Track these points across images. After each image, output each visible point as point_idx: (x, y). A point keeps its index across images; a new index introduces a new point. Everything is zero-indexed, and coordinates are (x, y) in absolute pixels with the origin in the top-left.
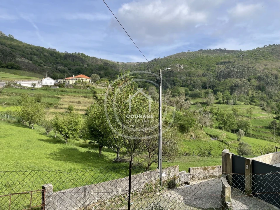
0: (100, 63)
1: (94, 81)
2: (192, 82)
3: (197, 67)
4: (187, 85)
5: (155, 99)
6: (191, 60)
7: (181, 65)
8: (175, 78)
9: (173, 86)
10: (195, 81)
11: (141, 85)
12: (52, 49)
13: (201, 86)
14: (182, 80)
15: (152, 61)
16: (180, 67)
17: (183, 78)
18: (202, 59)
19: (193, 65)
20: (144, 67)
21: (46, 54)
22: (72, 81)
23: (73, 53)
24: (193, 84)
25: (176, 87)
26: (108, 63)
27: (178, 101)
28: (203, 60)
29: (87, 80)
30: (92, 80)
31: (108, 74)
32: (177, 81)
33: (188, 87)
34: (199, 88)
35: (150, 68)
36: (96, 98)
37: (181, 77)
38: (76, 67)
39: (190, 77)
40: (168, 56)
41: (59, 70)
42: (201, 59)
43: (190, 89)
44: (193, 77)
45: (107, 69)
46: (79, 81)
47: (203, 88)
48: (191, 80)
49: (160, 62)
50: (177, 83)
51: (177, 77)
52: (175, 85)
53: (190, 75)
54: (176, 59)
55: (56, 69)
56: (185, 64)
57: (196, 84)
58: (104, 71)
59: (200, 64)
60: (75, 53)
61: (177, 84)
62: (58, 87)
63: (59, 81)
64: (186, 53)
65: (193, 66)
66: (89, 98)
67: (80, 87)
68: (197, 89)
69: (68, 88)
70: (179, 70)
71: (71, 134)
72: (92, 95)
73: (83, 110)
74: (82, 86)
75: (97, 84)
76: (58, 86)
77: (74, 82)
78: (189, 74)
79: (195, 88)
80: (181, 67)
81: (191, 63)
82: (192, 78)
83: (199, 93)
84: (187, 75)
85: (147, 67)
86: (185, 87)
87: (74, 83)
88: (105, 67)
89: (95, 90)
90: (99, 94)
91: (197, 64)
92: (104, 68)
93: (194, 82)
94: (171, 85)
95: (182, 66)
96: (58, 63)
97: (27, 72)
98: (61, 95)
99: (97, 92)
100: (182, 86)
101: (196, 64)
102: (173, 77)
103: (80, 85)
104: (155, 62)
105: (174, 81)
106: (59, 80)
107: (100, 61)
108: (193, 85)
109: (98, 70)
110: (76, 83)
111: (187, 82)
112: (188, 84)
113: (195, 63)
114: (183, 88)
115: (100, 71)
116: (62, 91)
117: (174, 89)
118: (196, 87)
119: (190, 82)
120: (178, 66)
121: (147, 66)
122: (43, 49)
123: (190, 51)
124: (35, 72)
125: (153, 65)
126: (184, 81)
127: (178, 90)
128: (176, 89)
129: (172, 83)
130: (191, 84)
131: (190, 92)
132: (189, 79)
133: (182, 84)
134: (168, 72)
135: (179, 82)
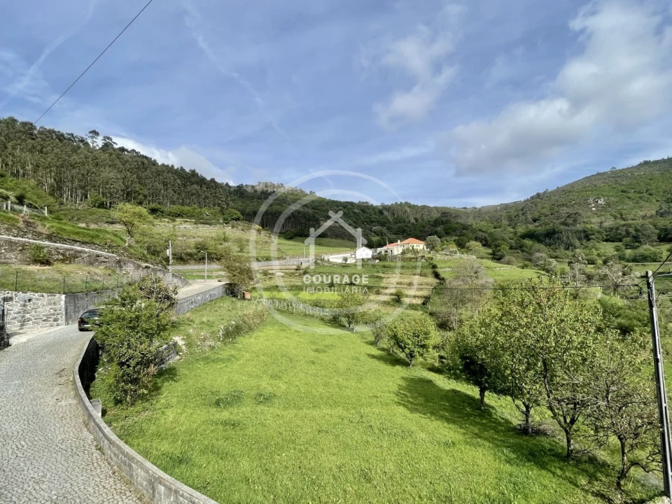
0: (436, 215)
1: (432, 247)
2: (632, 230)
3: (640, 198)
4: (619, 237)
6: (623, 185)
7: (599, 198)
8: (589, 226)
9: (585, 241)
10: (639, 228)
11: (514, 244)
12: (363, 203)
13: (656, 238)
14: (603, 228)
15: (532, 198)
16: (597, 202)
17: (606, 224)
18: (651, 179)
19: (630, 195)
20: (517, 210)
21: (356, 210)
22: (396, 249)
23: (392, 205)
24: (635, 235)
25: (591, 244)
26: (449, 213)
28: (652, 182)
29: (420, 246)
30: (428, 246)
31: (450, 231)
32: (591, 231)
33: (621, 242)
34: (652, 242)
35: (528, 212)
36: (437, 275)
37: (602, 223)
38: (399, 225)
39: (624, 220)
40: (567, 186)
41: (375, 232)
42: (649, 181)
43: (627, 245)
44: (633, 220)
45: (447, 222)
46: (408, 249)
47: (661, 241)
48: (630, 226)
49: (548, 198)
50: (593, 235)
51: (591, 223)
52: (589, 240)
53: (624, 217)
54: (586, 189)
55: (371, 231)
56: (608, 196)
57: (643, 234)
58: (443, 226)
59: (647, 191)
60: (396, 203)
61: (593, 237)
62: (377, 261)
63: (378, 252)
64: (607, 173)
65: (629, 198)
66: (425, 275)
67: (411, 259)
68: (646, 243)
69: (392, 261)
70: (594, 209)
71: (419, 352)
72: (429, 271)
73: (418, 297)
74: (413, 256)
75: (437, 251)
76: (377, 259)
77: (400, 251)
78: (621, 215)
79: (640, 242)
80: (599, 202)
81: (623, 191)
82: (630, 222)
83: (655, 254)
84: (615, 217)
85: (522, 210)
86: (613, 241)
87: (400, 253)
88: (444, 219)
89: (435, 263)
90: (441, 268)
91: (640, 193)
92: (443, 222)
93: (637, 230)
94: (580, 239)
95: (602, 200)
96: (372, 222)
97: (334, 240)
98: (383, 273)
99: (439, 266)
100: (607, 241)
101: (635, 192)
102: (583, 224)
103: (409, 255)
104: (538, 200)
105: (585, 231)
106: (379, 250)
107: (435, 211)
108: (634, 237)
109: (432, 226)
110: (403, 253)
111: (619, 231)
112: (620, 234)
113: (633, 190)
114: (609, 243)
115: (436, 226)
116: (384, 267)
117: (586, 247)
118: (642, 240)
119: (626, 230)
120: (591, 200)
121: (523, 208)
122: (352, 204)
123: (618, 169)
124: (344, 239)
125: (534, 206)
126: (611, 229)
127: (597, 249)
128: (594, 247)
129: (583, 235)
130: (628, 233)
131: (628, 252)
132: (624, 225)
133: (605, 237)
134: (569, 217)
135: (598, 232)
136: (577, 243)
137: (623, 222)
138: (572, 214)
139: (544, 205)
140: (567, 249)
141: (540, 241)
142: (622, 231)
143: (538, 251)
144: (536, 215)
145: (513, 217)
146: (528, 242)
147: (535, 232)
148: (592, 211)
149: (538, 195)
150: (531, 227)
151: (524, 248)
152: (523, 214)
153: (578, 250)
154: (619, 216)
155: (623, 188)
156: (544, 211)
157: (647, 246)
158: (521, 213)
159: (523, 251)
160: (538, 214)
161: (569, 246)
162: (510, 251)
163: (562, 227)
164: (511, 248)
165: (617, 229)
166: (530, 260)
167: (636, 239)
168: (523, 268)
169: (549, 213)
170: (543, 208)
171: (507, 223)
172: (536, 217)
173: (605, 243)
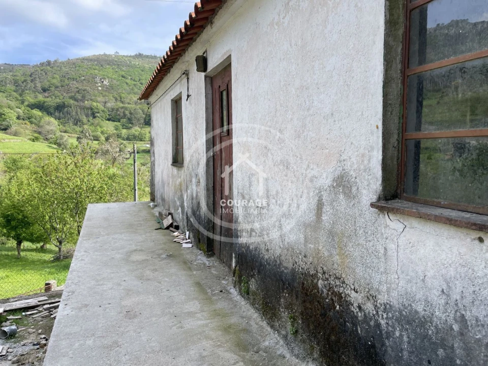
2: (127, 113)
3: (135, 85)
4: (118, 117)
5: (62, 146)
6: (123, 71)
7: (104, 79)
8: (95, 104)
9: (91, 118)
10: (132, 112)
13: (142, 121)
14: (107, 108)
15: (42, 64)
16: (103, 82)
17: (109, 105)
18: (142, 71)
19: (127, 81)
20: (24, 74)
24: (129, 117)
25: (96, 121)
27: (107, 151)
28: (143, 73)
32: (97, 109)
33: (119, 122)
34: (140, 124)
35: (38, 79)
37: (105, 103)
39: (122, 102)
40: (77, 59)
42: (141, 72)
43: (123, 125)
44: (129, 104)
47: (146, 124)
48: (126, 108)
49: (59, 69)
50: (98, 113)
51: (97, 102)
52: (94, 117)
53: (122, 100)
54: (94, 67)
56: (111, 78)
57: (135, 118)
59: (140, 80)
61: (98, 115)
64: (112, 56)
65: (127, 84)
68: (136, 126)
70: (100, 88)
78: (121, 98)
79: (132, 124)
80: (105, 82)
81: (123, 77)
82: (126, 105)
83: (141, 134)
84: (116, 99)
85: (31, 76)
86: (114, 121)
91: (134, 80)
93: (131, 113)
94: (87, 116)
95: (107, 81)
100: (109, 120)
101: (131, 79)
102: (90, 102)
104: (48, 68)
105: (92, 109)
108: (129, 119)
111: (119, 113)
112: (119, 115)
113: (130, 77)
114: (111, 122)
117: (93, 124)
118: (134, 122)
119: (124, 112)
120: (98, 80)
121: (32, 74)
123: (120, 54)
125: (44, 74)
126: (113, 109)
127: (101, 127)
128: (98, 124)
129: (90, 112)
130: (125, 115)
131: (124, 132)
132: (122, 108)
133: (108, 117)
134: (78, 92)
135: (103, 111)
136: (85, 119)
137: (121, 105)
138: (81, 89)
139: (55, 76)
140: (76, 124)
141: (50, 114)
142: (121, 112)
143: (49, 123)
144: (46, 84)
145: (20, 82)
146: (36, 112)
147: (44, 102)
148: (98, 90)
149: (49, 63)
150: (41, 98)
151: (33, 120)
152: (32, 81)
153: (85, 127)
154: (119, 99)
155: (123, 73)
156: (54, 81)
157: (137, 128)
158: (29, 79)
159: (31, 123)
160: (48, 83)
161: (77, 122)
162: (17, 121)
163: (72, 102)
164: (18, 118)
165: (117, 110)
166: (40, 133)
167: (130, 120)
168: (33, 141)
169: (59, 85)
170: (53, 78)
171: (13, 88)
172: (46, 87)
173: (107, 122)
